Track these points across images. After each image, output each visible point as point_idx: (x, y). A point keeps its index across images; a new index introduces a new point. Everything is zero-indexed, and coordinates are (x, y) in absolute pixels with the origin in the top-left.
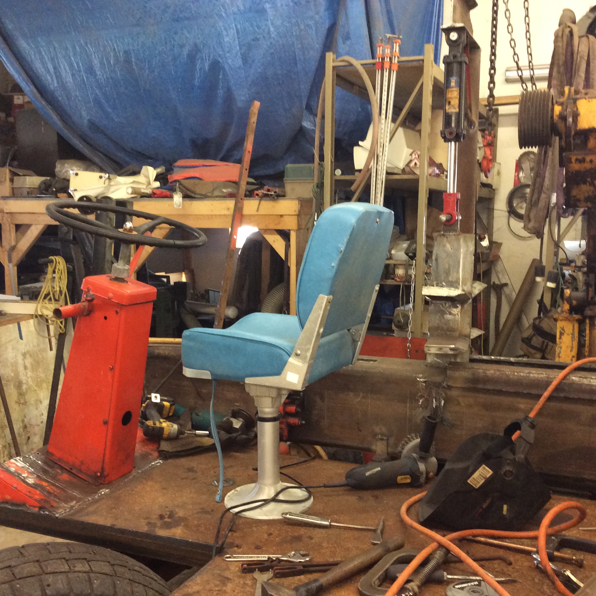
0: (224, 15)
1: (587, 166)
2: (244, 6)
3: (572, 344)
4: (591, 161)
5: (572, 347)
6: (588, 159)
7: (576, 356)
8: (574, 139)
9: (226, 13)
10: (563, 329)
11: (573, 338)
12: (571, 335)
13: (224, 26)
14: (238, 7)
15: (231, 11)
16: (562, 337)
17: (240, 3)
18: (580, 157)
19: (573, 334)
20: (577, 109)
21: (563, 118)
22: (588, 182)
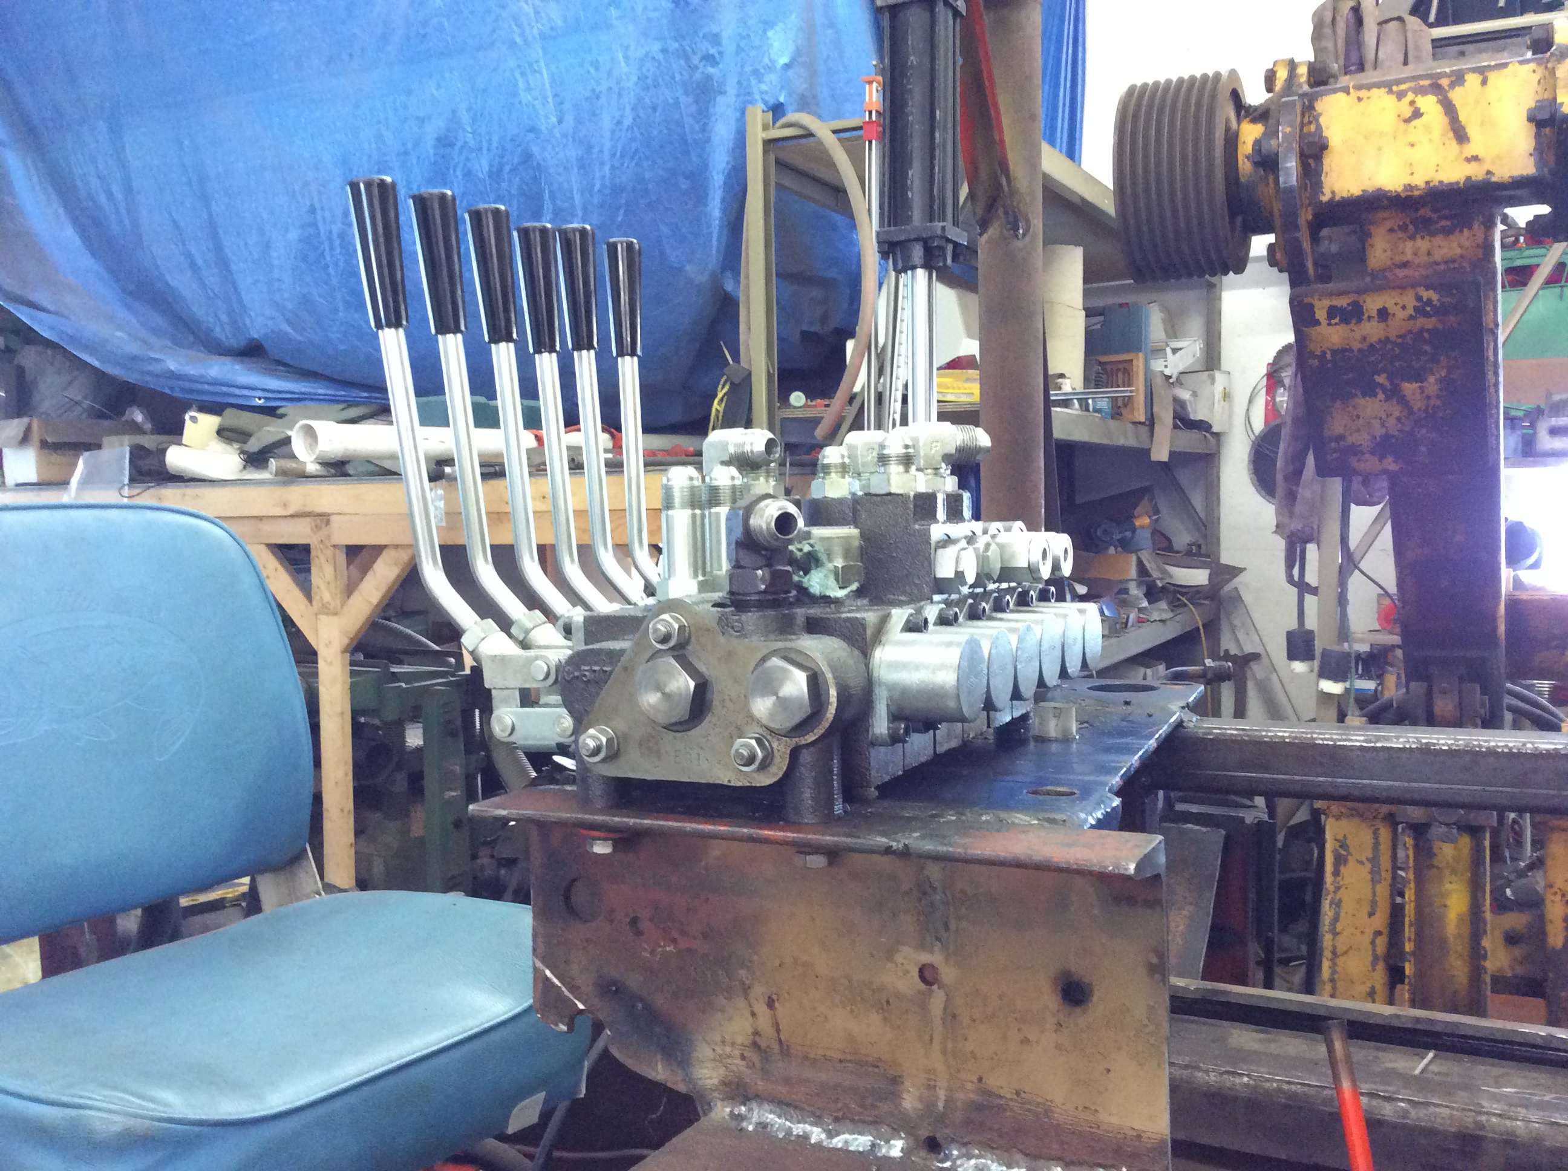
0: (518, 40)
1: (1373, 330)
2: (565, 19)
3: (1374, 894)
4: (1383, 314)
5: (1374, 904)
6: (1372, 304)
7: (1385, 931)
8: (1315, 238)
9: (522, 35)
10: (1343, 844)
11: (1375, 872)
12: (1368, 866)
13: (519, 66)
14: (550, 19)
15: (535, 31)
16: (1342, 869)
17: (554, 13)
18: (1343, 302)
19: (1374, 860)
20: (1319, 128)
21: (1267, 162)
22: (1381, 386)
